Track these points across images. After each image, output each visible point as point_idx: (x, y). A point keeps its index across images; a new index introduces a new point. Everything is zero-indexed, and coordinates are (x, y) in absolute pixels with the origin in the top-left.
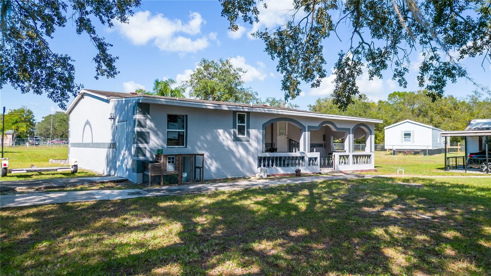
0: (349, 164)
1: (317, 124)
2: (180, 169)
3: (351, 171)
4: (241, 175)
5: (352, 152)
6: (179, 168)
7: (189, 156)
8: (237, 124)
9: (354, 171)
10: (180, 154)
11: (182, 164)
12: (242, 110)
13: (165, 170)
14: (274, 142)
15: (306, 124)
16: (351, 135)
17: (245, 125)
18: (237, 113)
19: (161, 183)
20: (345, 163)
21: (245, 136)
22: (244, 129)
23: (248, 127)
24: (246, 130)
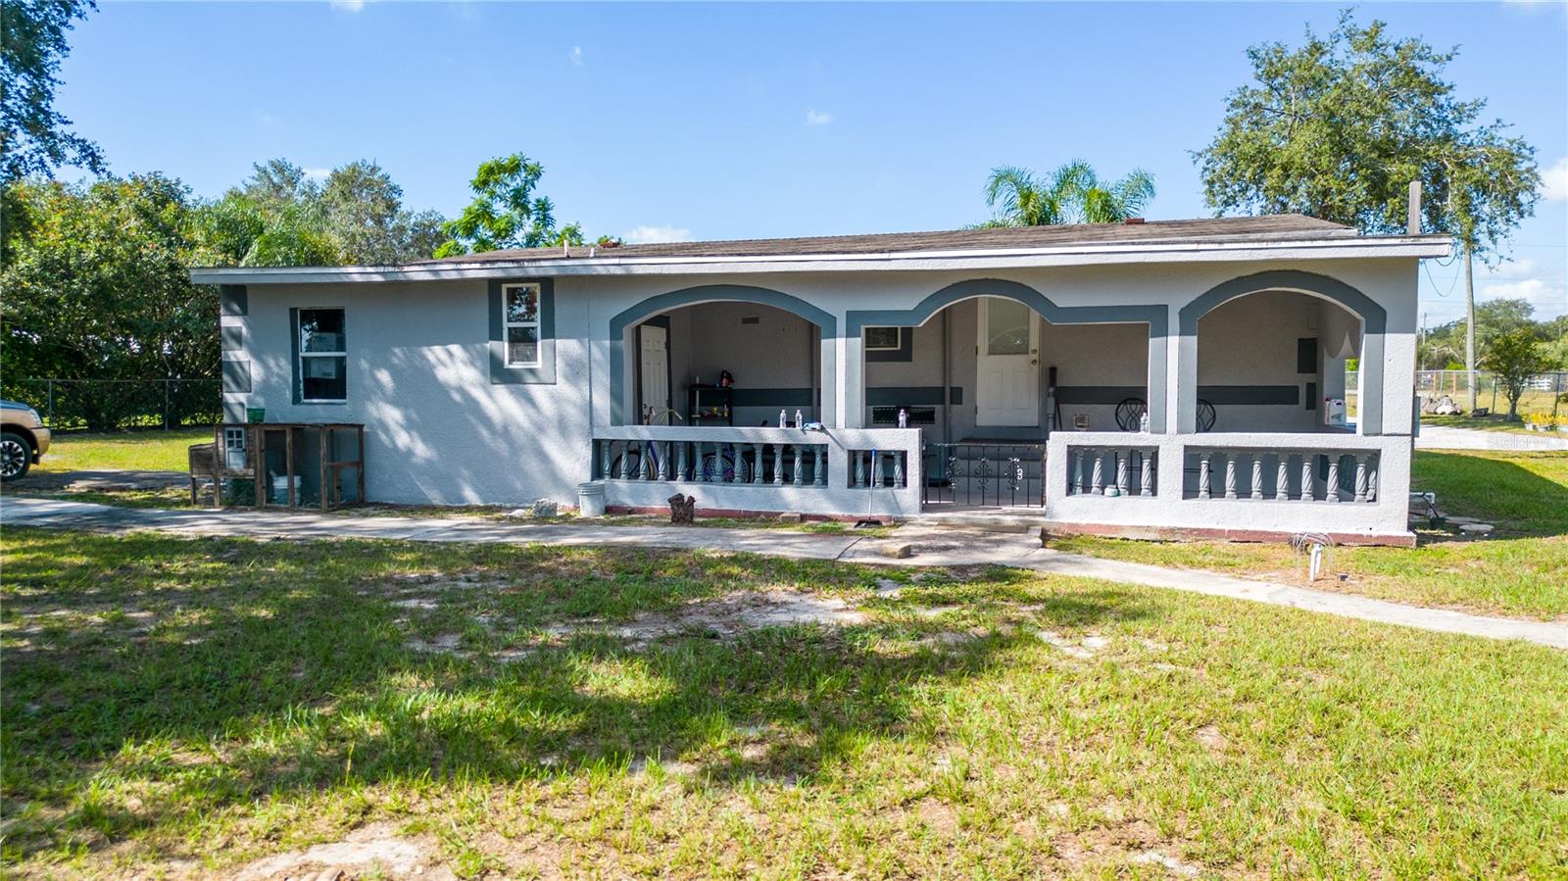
0: (1160, 496)
3: (1148, 529)
4: (526, 501)
6: (255, 462)
8: (506, 325)
9: (1172, 531)
11: (261, 451)
12: (517, 273)
13: (224, 466)
16: (1174, 340)
17: (538, 324)
18: (504, 287)
20: (1133, 489)
21: (538, 365)
22: (534, 341)
23: (549, 332)
24: (539, 343)
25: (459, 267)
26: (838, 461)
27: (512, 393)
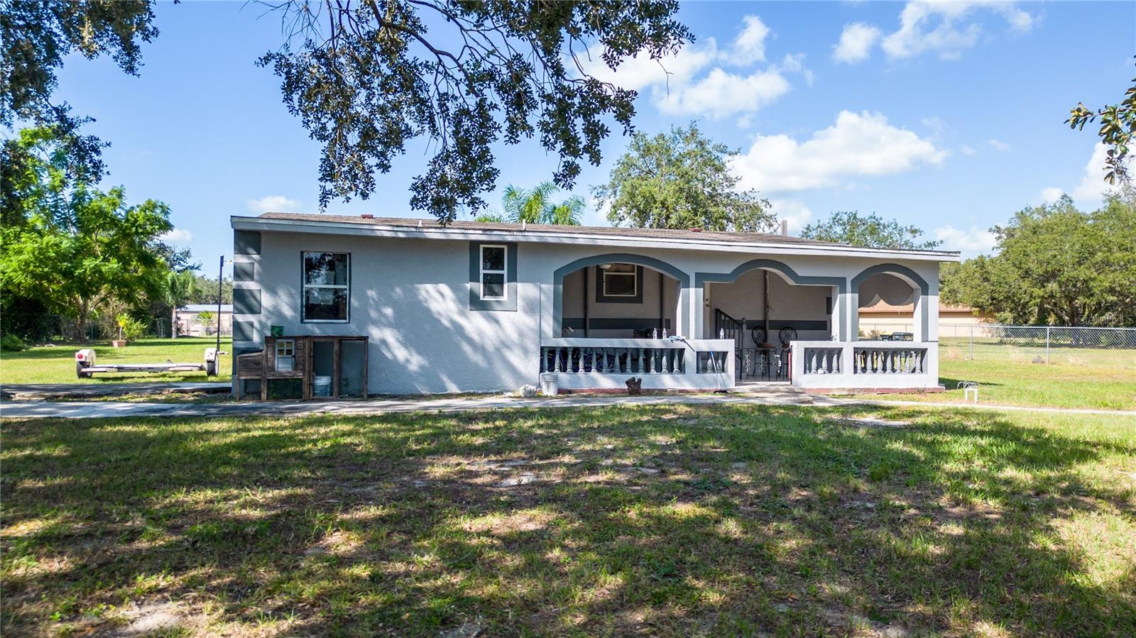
0: (842, 373)
1: (727, 269)
2: (307, 368)
3: (843, 389)
4: (493, 389)
5: (852, 341)
6: (304, 365)
7: (329, 340)
8: (482, 271)
9: (854, 390)
10: (307, 337)
11: (310, 357)
13: (273, 369)
14: (666, 316)
15: (691, 270)
16: (849, 296)
17: (505, 272)
18: (482, 246)
19: (262, 395)
20: (830, 370)
21: (505, 298)
22: (501, 283)
23: (513, 278)
24: (506, 286)
25: (466, 231)
26: (690, 357)
27: (484, 317)
